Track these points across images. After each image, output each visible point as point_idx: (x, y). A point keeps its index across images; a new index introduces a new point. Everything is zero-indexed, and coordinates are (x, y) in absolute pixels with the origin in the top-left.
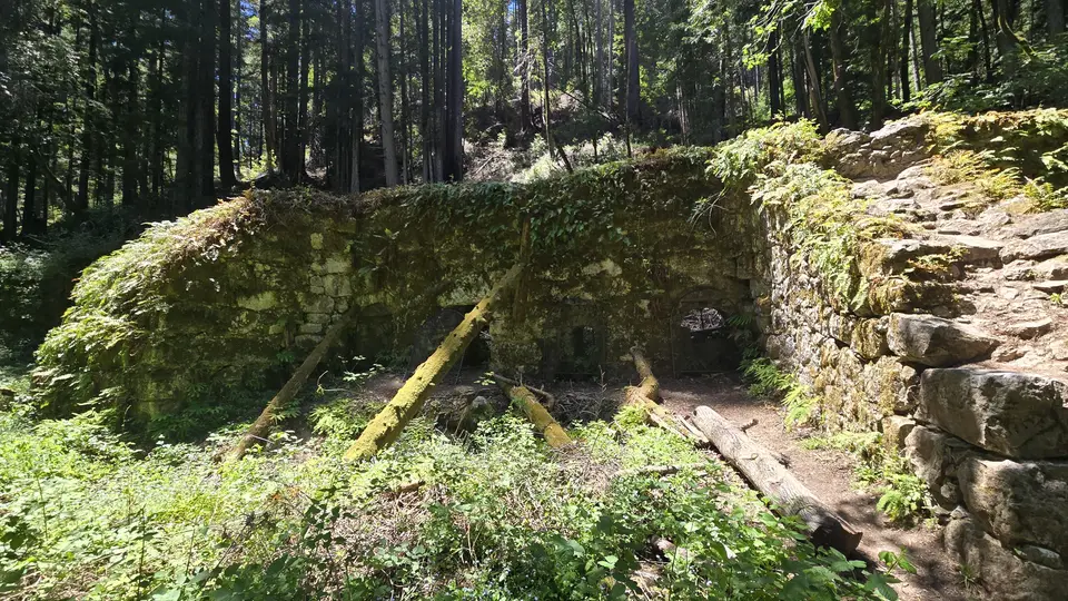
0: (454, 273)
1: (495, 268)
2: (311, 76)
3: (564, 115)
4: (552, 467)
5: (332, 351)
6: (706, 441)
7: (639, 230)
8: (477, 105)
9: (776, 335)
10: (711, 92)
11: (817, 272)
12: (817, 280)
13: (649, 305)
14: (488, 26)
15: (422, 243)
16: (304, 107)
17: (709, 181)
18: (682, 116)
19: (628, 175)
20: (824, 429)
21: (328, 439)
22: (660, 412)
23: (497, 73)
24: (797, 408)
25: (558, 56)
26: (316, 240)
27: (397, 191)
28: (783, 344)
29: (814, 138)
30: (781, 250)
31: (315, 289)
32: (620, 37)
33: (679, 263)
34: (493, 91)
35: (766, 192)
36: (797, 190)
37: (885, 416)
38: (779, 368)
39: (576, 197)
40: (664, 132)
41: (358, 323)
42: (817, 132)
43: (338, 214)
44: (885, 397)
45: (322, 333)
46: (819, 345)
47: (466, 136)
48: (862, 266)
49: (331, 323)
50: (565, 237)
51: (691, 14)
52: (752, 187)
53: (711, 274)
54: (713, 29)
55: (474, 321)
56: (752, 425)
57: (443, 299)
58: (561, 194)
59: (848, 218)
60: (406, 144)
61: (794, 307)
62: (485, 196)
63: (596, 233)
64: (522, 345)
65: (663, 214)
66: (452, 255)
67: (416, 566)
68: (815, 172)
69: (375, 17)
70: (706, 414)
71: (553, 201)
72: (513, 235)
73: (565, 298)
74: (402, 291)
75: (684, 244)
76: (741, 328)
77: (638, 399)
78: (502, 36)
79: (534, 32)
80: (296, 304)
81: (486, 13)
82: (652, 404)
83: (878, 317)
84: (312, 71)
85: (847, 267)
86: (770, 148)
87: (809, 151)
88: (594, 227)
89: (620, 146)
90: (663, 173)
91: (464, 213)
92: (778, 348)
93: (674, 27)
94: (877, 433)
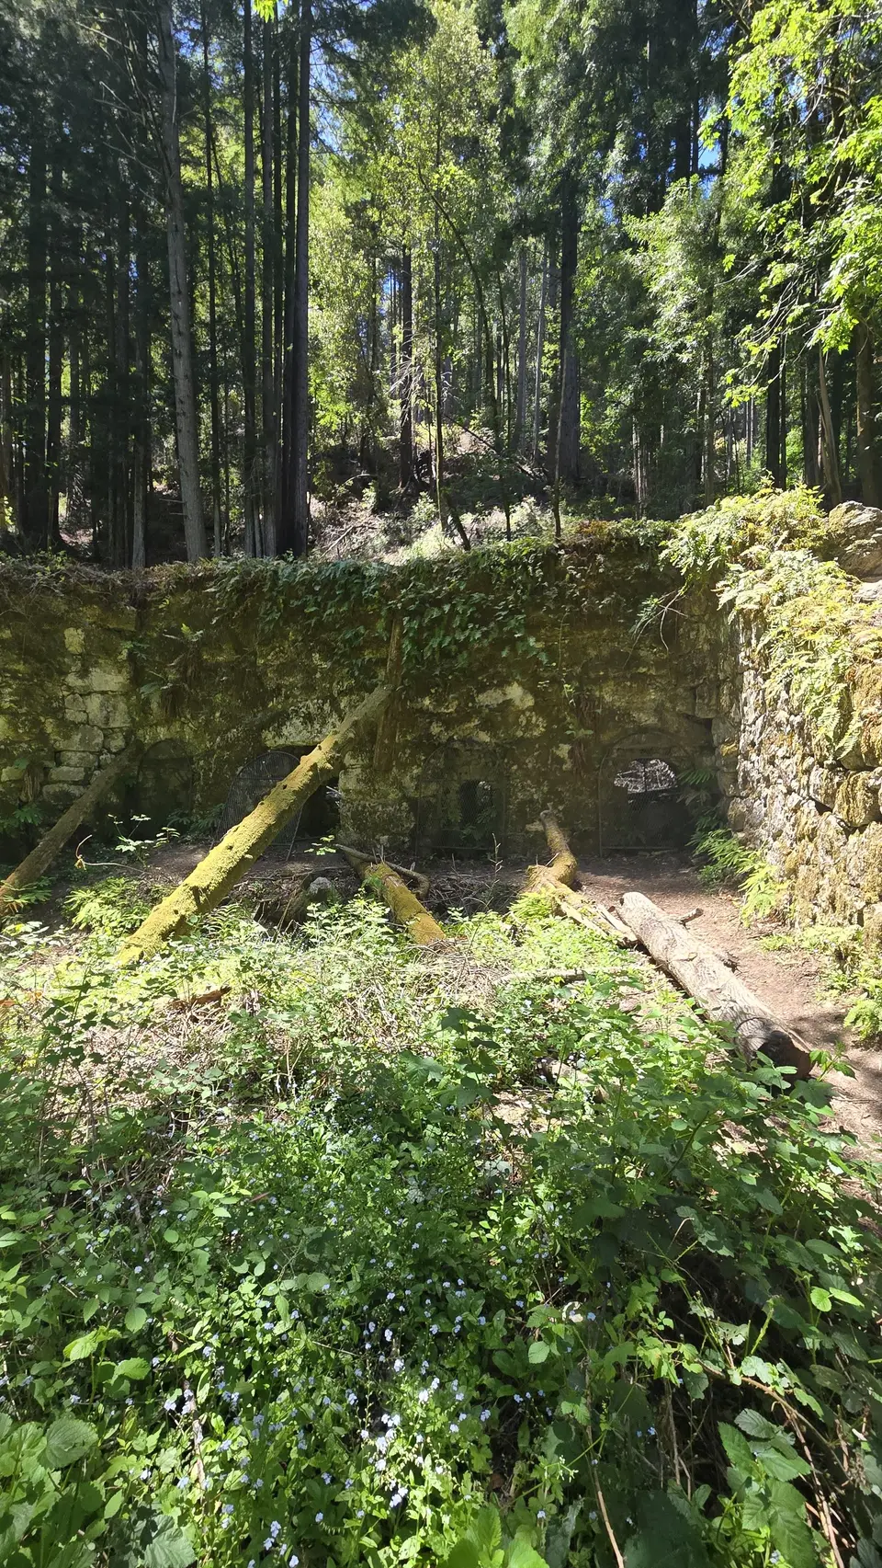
0: (287, 697)
1: (349, 691)
2: (66, 379)
3: (463, 465)
4: (414, 969)
5: (100, 809)
6: (632, 938)
7: (561, 642)
8: (332, 442)
9: (742, 798)
10: (681, 440)
11: (799, 708)
12: (798, 719)
13: (571, 752)
14: (352, 315)
15: (238, 649)
16: (56, 430)
17: (664, 574)
18: (637, 474)
19: (548, 559)
20: (792, 925)
21: (93, 935)
22: (574, 902)
23: (364, 392)
24: (760, 895)
25: (459, 370)
26: (74, 638)
27: (199, 568)
28: (750, 809)
29: (814, 514)
30: (755, 676)
31: (72, 715)
32: (553, 347)
33: (614, 693)
34: (356, 421)
35: (740, 592)
36: (782, 589)
37: (868, 903)
38: (743, 843)
39: (473, 588)
40: (612, 500)
41: (140, 768)
42: (820, 506)
43: (107, 598)
44: (869, 878)
45: (85, 782)
46: (795, 811)
47: (314, 490)
48: (856, 697)
49: (99, 767)
50: (454, 648)
51: (658, 316)
52: (722, 583)
53: (659, 711)
54: (690, 340)
55: (314, 766)
56: (695, 916)
57: (270, 736)
58: (449, 583)
59: (845, 630)
60: (219, 499)
61: (766, 757)
62: (335, 581)
63: (499, 644)
64: (384, 806)
65: (595, 620)
66: (283, 670)
67: (206, 1093)
68: (810, 563)
69: (168, 285)
70: (637, 903)
71: (438, 593)
72: (379, 643)
73: (451, 739)
74: (208, 722)
75: (625, 666)
76: (696, 788)
77: (546, 882)
78: (374, 335)
79: (423, 330)
80: (43, 737)
81: (348, 294)
82: (565, 889)
83: (871, 769)
84: (67, 370)
85: (836, 699)
86: (751, 525)
87: (804, 533)
88: (495, 636)
89: (545, 519)
90: (600, 557)
91: (305, 605)
92: (742, 815)
93: (631, 334)
94: (856, 926)
